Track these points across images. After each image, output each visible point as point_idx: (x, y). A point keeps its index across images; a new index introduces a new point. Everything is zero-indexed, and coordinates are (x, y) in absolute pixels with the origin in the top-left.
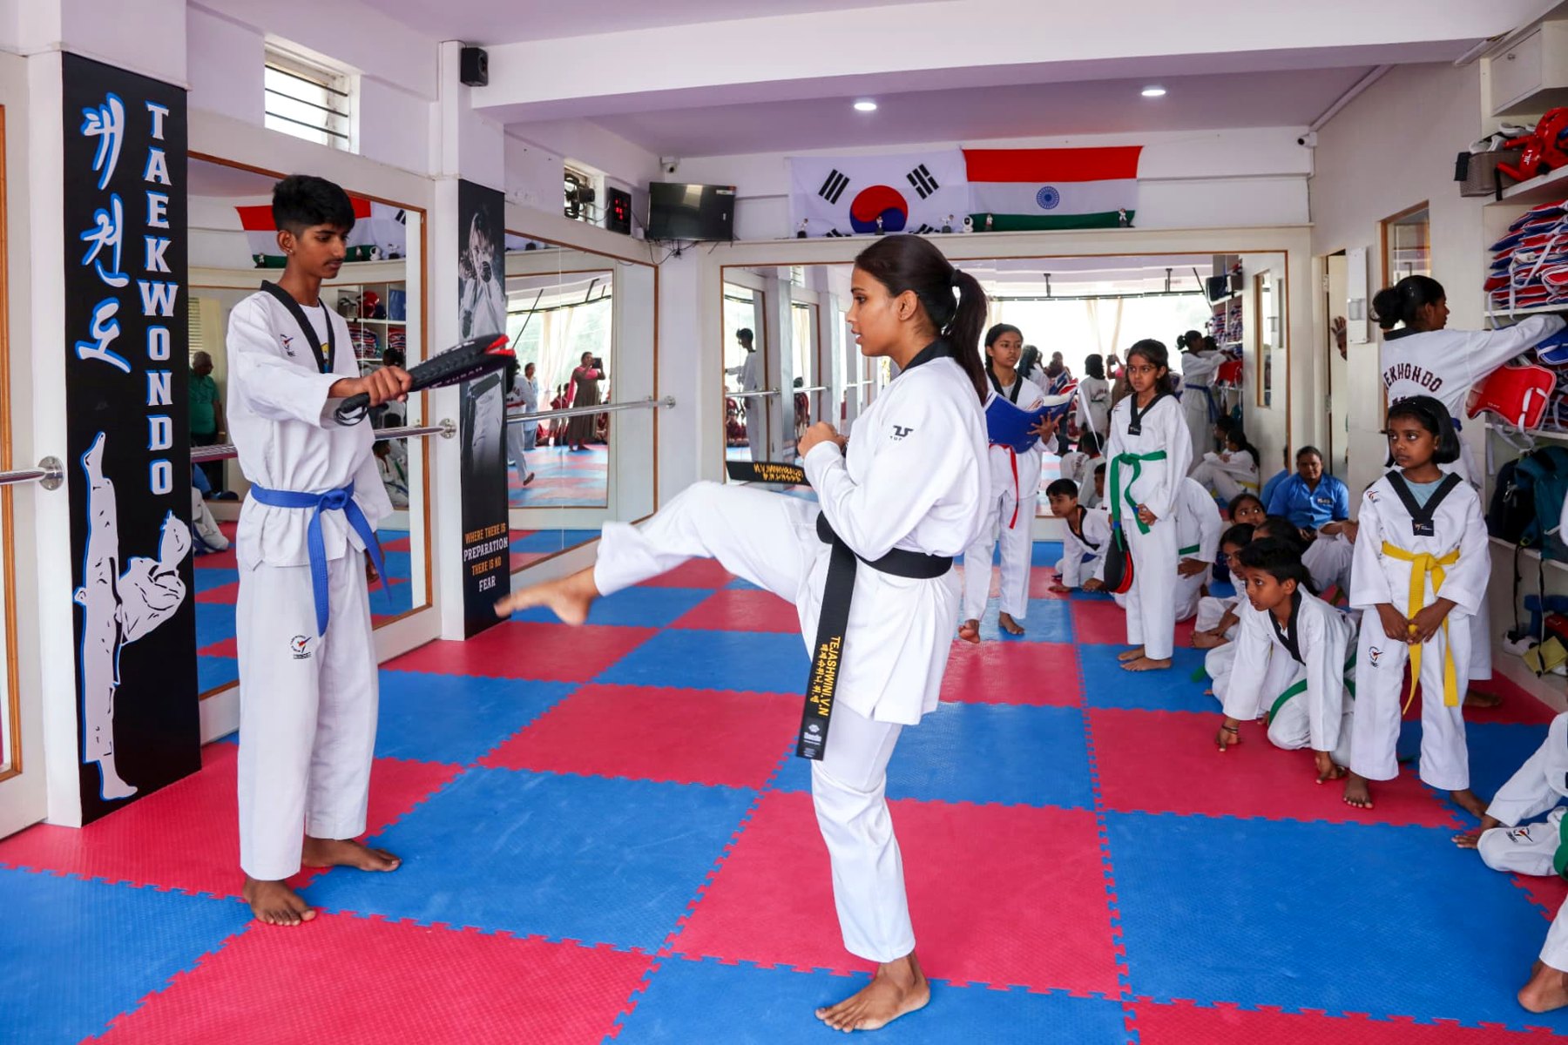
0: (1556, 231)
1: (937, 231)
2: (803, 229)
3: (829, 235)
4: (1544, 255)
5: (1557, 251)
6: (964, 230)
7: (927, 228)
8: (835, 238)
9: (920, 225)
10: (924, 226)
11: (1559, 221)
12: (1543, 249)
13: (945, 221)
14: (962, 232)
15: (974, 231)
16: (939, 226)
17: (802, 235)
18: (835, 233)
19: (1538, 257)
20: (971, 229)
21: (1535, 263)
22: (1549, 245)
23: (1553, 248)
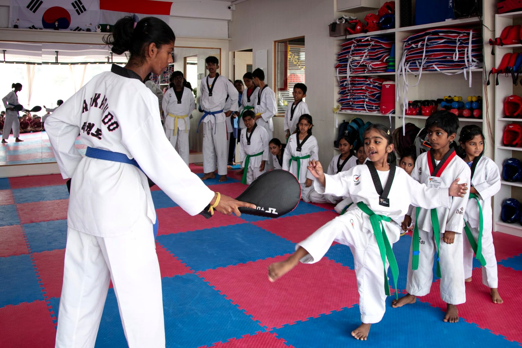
0: (366, 51)
1: (83, 30)
2: (16, 24)
3: (30, 28)
4: (363, 58)
5: (368, 57)
6: (97, 31)
7: (79, 29)
8: (34, 30)
9: (76, 27)
10: (78, 27)
11: (367, 48)
12: (363, 56)
13: (88, 26)
14: (96, 32)
15: (101, 32)
16: (85, 28)
17: (16, 27)
18: (33, 27)
19: (362, 58)
20: (100, 31)
21: (361, 60)
22: (365, 55)
23: (366, 56)
